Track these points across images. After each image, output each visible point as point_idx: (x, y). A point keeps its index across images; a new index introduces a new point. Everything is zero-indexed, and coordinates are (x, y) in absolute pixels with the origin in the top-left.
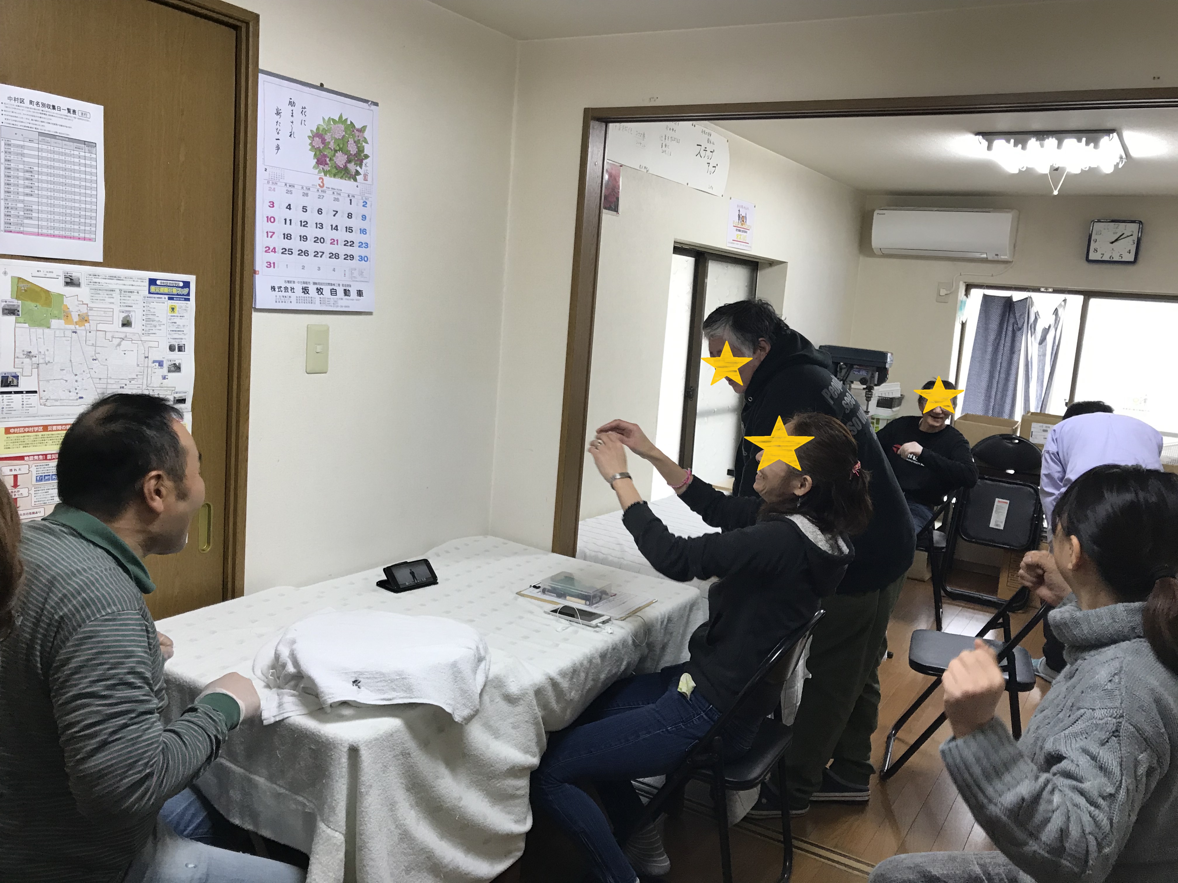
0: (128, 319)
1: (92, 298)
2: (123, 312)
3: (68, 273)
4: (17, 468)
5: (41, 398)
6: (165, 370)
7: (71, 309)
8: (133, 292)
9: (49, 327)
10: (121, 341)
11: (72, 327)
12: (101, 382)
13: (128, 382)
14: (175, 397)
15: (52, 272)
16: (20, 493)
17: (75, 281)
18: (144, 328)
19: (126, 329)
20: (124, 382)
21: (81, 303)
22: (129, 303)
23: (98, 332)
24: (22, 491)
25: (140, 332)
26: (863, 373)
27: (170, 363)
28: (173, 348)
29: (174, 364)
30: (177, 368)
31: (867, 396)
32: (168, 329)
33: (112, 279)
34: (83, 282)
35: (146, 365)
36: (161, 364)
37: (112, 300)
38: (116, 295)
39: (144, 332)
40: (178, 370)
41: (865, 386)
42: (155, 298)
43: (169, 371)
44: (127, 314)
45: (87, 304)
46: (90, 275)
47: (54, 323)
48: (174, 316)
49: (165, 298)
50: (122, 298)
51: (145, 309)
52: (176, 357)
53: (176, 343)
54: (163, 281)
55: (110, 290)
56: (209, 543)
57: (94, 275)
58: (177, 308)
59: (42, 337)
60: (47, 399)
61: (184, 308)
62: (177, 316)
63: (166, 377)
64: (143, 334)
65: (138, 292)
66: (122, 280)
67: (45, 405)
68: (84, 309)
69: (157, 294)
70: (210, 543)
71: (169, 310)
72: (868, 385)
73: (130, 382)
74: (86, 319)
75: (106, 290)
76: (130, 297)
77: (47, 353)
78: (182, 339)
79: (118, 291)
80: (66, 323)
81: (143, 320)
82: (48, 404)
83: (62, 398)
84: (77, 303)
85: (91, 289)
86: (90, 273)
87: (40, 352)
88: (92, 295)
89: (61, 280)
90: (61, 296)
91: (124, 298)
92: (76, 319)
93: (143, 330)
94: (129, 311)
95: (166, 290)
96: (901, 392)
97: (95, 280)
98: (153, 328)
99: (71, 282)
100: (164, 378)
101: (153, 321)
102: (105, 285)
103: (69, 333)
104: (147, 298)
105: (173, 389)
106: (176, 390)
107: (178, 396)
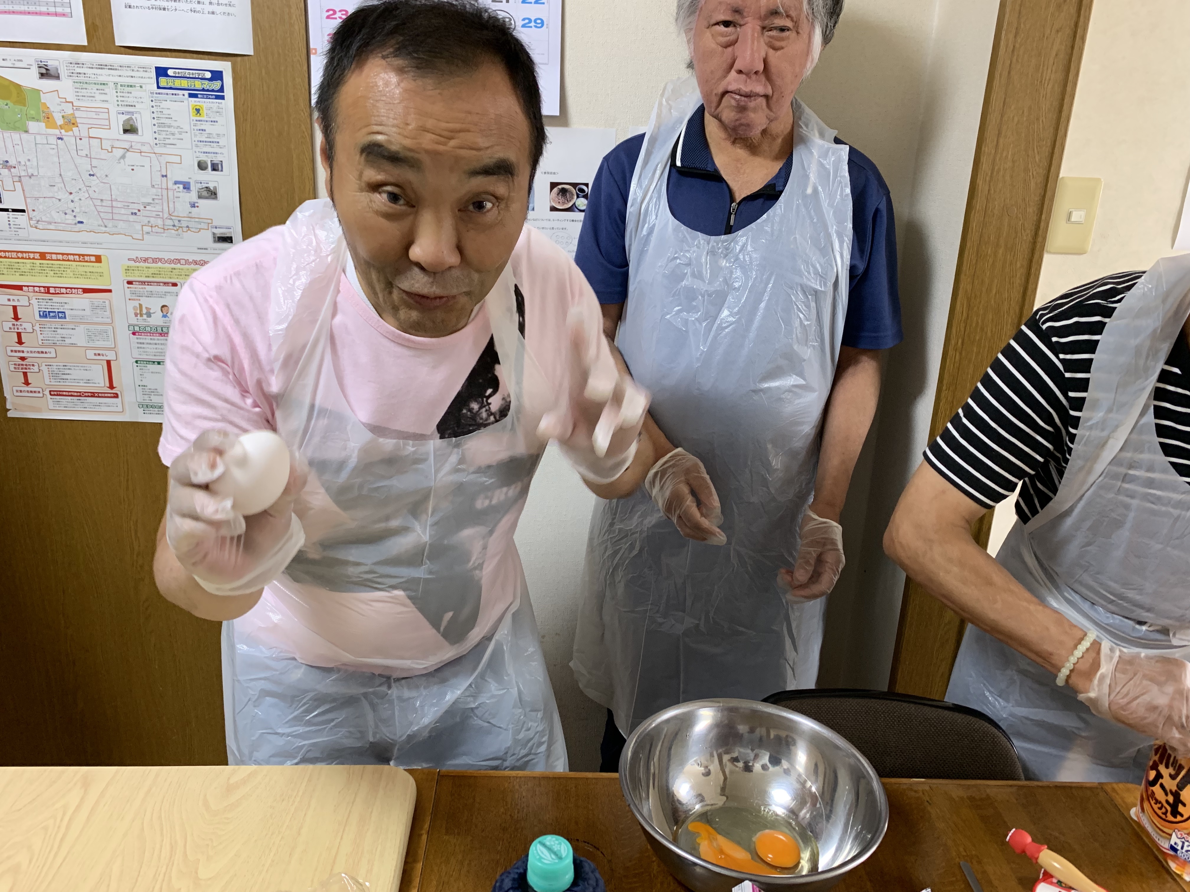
0: (131, 123)
1: (77, 94)
2: (123, 113)
3: (41, 62)
4: (16, 298)
5: (30, 219)
6: (193, 196)
7: (52, 109)
8: (135, 86)
9: (27, 132)
10: (126, 153)
11: (57, 132)
12: (104, 204)
13: (142, 208)
14: (214, 234)
15: (21, 61)
16: (23, 327)
17: (52, 72)
18: (156, 135)
19: (129, 137)
20: (136, 206)
21: (64, 100)
22: (130, 100)
23: (91, 139)
24: (25, 325)
25: (153, 142)
27: (199, 186)
28: (204, 165)
29: (207, 188)
30: (212, 194)
32: (194, 139)
33: (102, 68)
34: (63, 73)
35: (164, 186)
36: (186, 187)
37: (103, 97)
38: (110, 90)
39: (157, 141)
40: (213, 196)
42: (167, 94)
43: (200, 197)
44: (128, 117)
45: (72, 103)
46: (71, 63)
47: (33, 126)
48: (201, 121)
49: (184, 95)
50: (119, 94)
51: (154, 109)
52: (210, 178)
53: (208, 160)
54: (177, 71)
55: (101, 84)
57: (76, 64)
58: (204, 109)
59: (20, 143)
60: (38, 221)
61: (215, 109)
62: (207, 121)
63: (196, 205)
64: (156, 144)
65: (141, 87)
66: (116, 69)
67: (36, 227)
68: (69, 110)
69: (171, 88)
71: (193, 112)
73: (145, 207)
74: (72, 122)
75: (95, 84)
76: (131, 93)
77: (28, 163)
78: (216, 153)
79: (111, 85)
80: (47, 127)
81: (154, 125)
82: (40, 226)
83: (56, 221)
84: (58, 100)
85: (74, 82)
86: (71, 61)
87: (20, 162)
88: (77, 90)
89: (35, 72)
90: (37, 92)
91: (122, 94)
92: (60, 122)
93: (156, 139)
94: (132, 113)
95: (184, 83)
97: (79, 70)
98: (171, 137)
99: (46, 73)
100: (193, 206)
101: (169, 127)
102: (93, 76)
103: (53, 140)
104: (155, 95)
105: (210, 221)
106: (214, 224)
107: (219, 232)
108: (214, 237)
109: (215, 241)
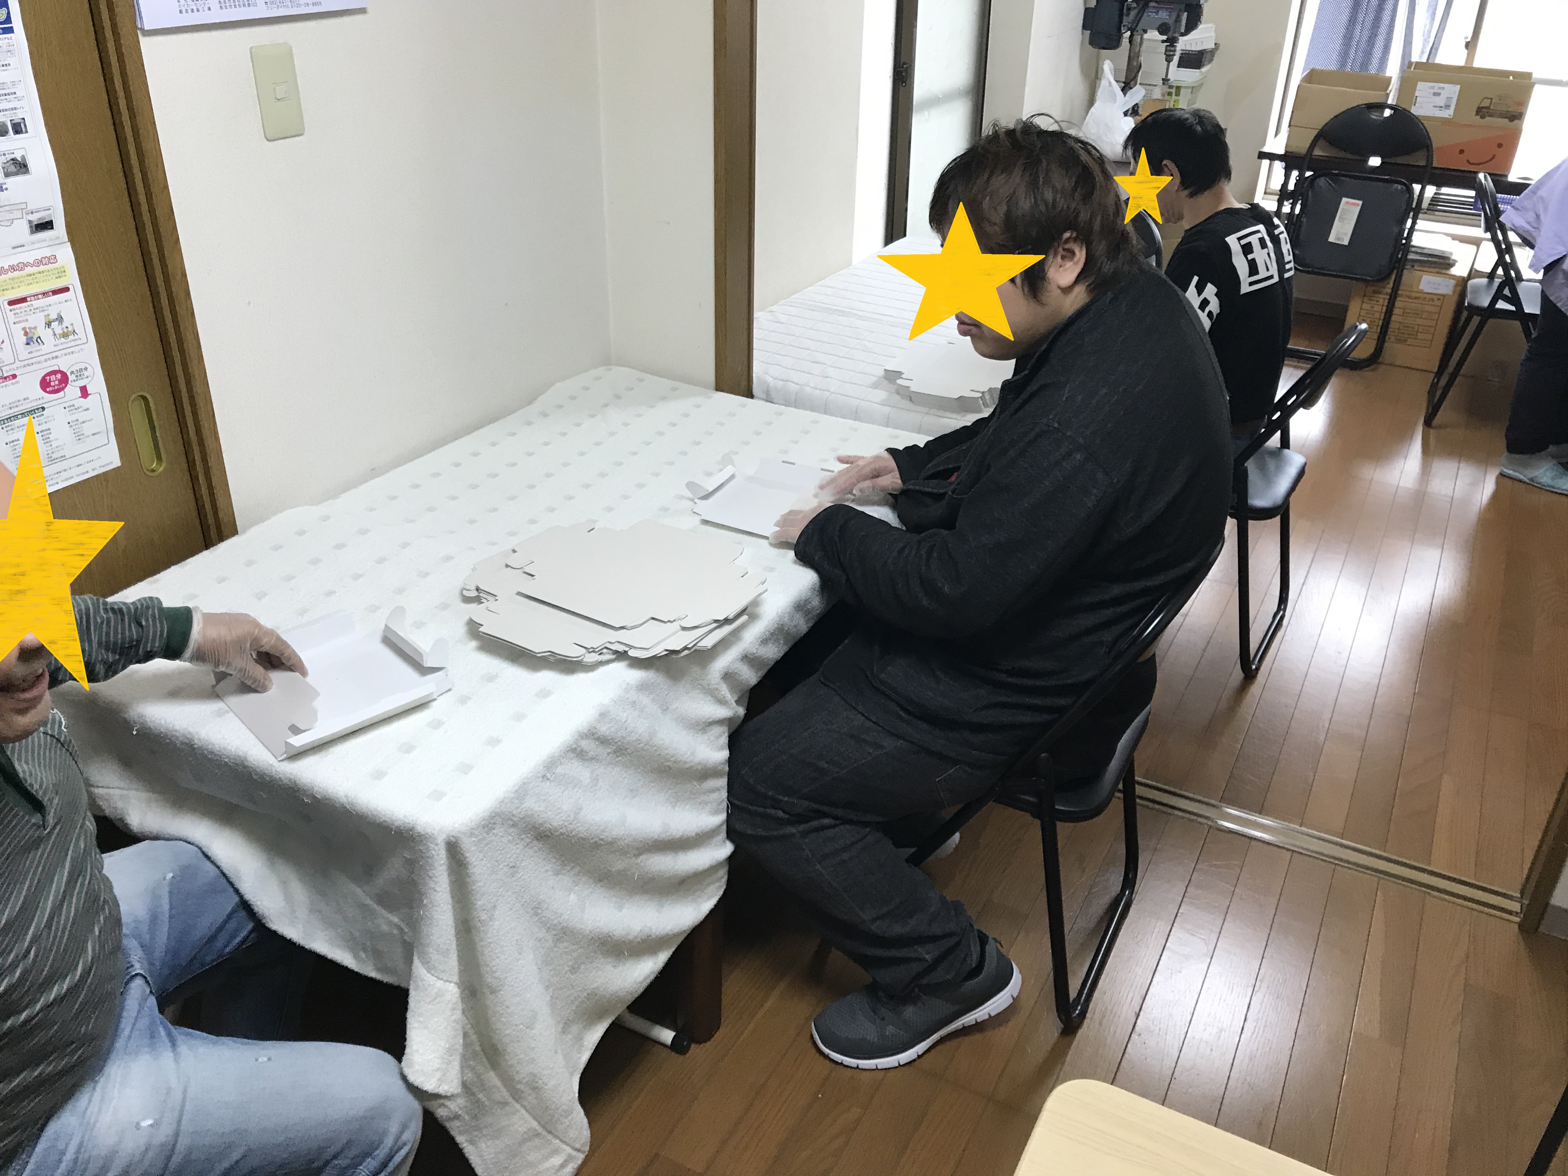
14: (30, 222)
26: (1163, 16)
29: (13, 160)
30: (20, 167)
31: (1168, 53)
40: (23, 170)
41: (1165, 37)
43: (7, 175)
52: (14, 145)
53: (7, 120)
56: (159, 458)
63: (5, 186)
70: (161, 459)
72: (1170, 34)
78: (15, 109)
96: (1215, 40)
105: (24, 206)
106: (30, 208)
107: (36, 218)
108: (31, 227)
109: (32, 232)
